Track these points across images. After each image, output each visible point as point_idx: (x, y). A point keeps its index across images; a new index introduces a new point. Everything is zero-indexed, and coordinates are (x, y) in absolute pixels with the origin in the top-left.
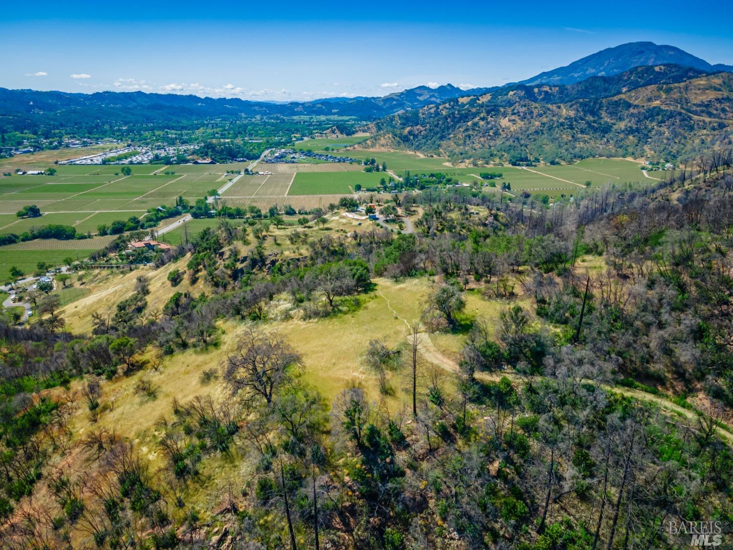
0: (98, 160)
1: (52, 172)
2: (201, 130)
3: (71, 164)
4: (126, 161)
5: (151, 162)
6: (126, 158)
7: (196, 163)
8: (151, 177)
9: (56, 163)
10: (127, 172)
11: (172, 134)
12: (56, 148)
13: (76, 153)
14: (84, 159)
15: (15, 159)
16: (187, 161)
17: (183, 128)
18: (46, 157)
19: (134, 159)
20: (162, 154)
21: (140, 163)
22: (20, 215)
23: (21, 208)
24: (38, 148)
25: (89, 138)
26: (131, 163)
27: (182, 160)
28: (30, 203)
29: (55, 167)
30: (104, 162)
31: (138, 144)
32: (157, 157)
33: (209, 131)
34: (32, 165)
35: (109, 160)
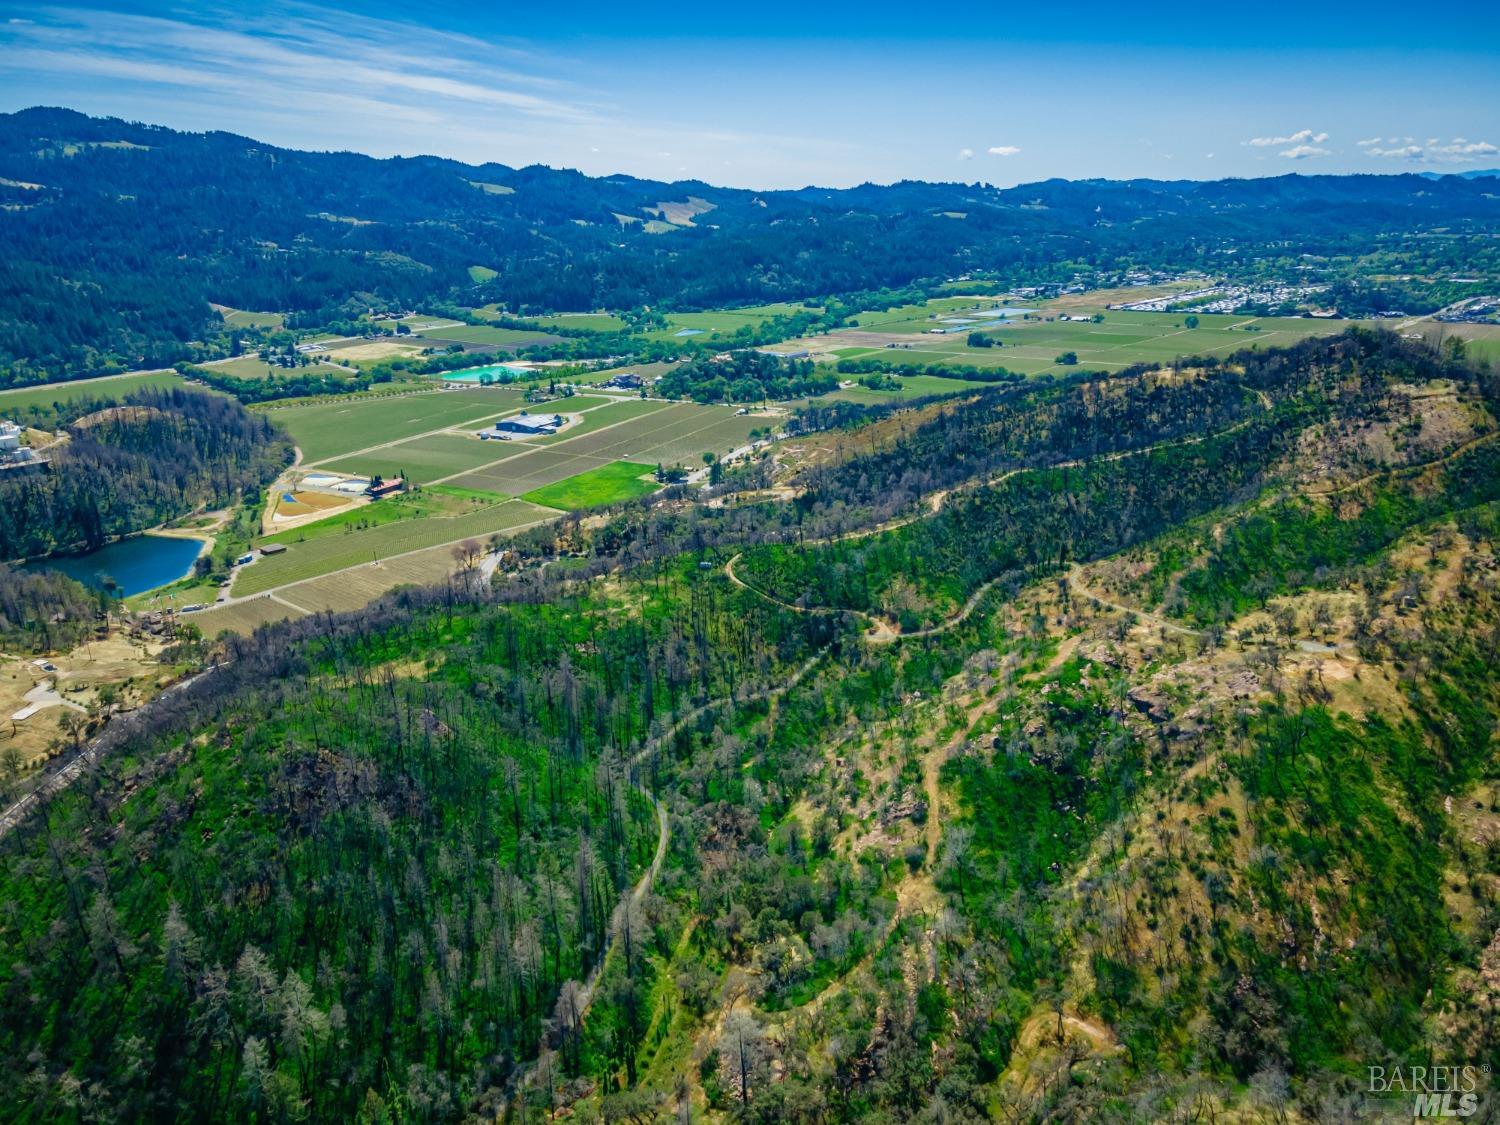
0: (1161, 305)
1: (1099, 319)
2: (1375, 256)
3: (1126, 309)
4: (1199, 309)
5: (1236, 311)
6: (1203, 304)
7: (1308, 316)
8: (1225, 332)
9: (1108, 307)
10: (1192, 323)
11: (1308, 263)
12: (1114, 286)
13: (1138, 295)
14: (1142, 304)
15: (1061, 301)
16: (1293, 312)
17: (1343, 251)
18: (1097, 298)
19: (1215, 305)
20: (1266, 298)
21: (1219, 312)
22: (1058, 361)
23: (1060, 355)
24: (1091, 285)
25: (1165, 270)
26: (1206, 311)
27: (1288, 310)
28: (1069, 350)
29: (1105, 313)
30: (1169, 309)
31: (1235, 281)
32: (1249, 305)
33: (1391, 257)
34: (1078, 309)
35: (1176, 307)
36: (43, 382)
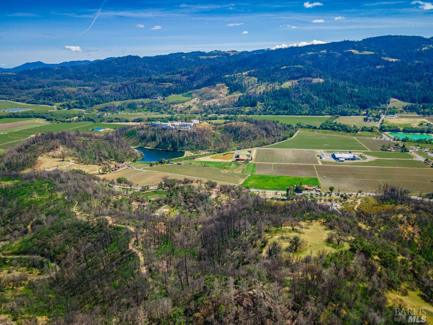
36: (302, 115)
